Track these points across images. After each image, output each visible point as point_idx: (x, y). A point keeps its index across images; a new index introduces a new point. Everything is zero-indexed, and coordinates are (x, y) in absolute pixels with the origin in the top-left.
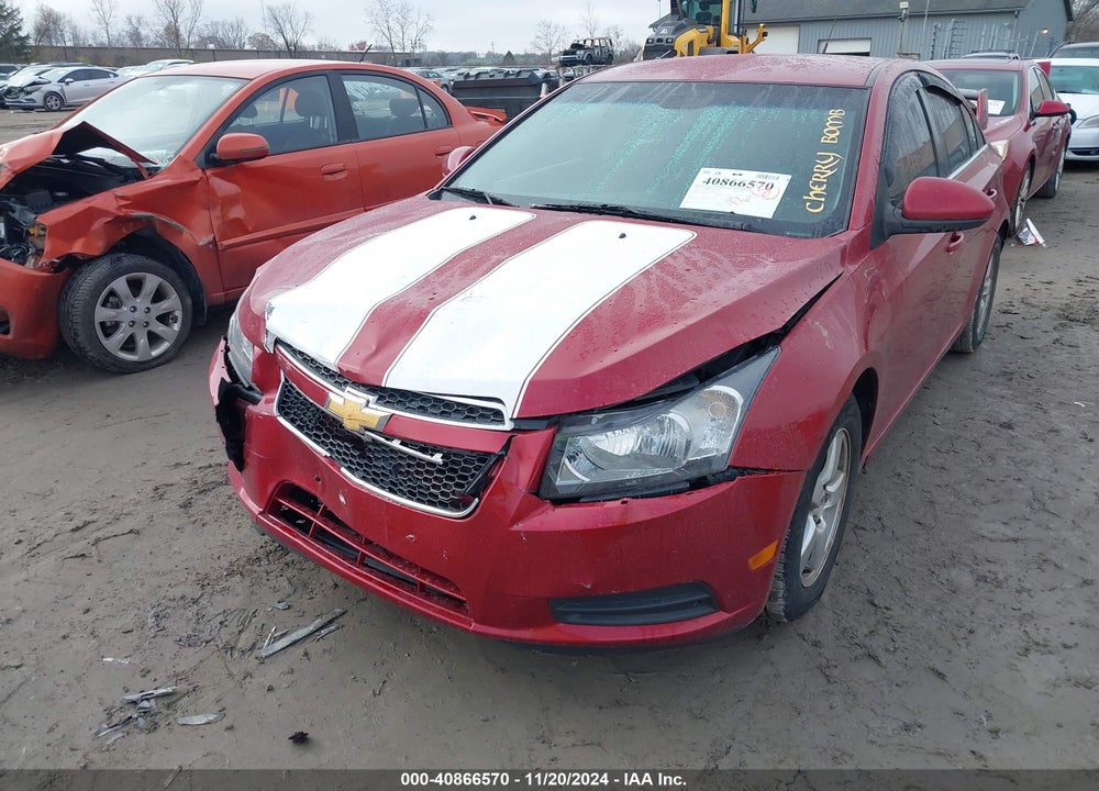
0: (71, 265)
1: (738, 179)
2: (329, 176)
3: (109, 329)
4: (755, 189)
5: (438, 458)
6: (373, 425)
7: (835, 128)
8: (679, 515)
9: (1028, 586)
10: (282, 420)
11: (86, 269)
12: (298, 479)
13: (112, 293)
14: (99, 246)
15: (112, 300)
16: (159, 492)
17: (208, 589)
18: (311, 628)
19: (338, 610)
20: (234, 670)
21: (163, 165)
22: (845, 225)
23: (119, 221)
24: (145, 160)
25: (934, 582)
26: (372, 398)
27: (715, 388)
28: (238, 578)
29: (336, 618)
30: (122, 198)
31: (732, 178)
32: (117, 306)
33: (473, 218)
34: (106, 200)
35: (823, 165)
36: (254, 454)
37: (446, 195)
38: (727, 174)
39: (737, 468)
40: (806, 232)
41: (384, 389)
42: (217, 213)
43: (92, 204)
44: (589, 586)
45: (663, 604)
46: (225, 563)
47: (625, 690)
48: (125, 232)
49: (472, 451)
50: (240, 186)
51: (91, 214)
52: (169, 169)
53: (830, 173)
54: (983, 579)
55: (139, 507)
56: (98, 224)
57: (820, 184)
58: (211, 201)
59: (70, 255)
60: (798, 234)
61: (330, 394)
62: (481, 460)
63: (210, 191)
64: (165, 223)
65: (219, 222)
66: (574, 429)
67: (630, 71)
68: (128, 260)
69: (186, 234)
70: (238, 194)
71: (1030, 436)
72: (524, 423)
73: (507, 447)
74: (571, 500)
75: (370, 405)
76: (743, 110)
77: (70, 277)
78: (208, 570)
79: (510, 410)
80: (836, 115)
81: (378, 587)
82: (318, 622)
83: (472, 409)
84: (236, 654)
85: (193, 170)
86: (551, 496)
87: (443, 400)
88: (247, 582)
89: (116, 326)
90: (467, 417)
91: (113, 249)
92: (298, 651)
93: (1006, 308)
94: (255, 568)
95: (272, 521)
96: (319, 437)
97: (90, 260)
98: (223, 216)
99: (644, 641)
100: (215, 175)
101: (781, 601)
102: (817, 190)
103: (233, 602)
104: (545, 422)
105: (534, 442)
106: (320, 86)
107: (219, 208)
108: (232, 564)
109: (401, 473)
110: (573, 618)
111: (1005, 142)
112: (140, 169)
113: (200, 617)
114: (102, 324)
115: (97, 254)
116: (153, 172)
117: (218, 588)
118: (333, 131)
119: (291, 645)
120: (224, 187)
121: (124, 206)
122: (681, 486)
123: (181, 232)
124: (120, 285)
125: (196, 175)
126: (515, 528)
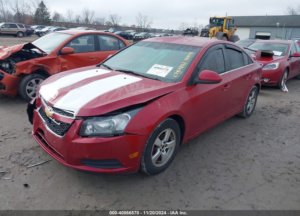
0: (22, 76)
1: (162, 67)
2: (91, 59)
3: (29, 91)
4: (164, 70)
5: (59, 124)
6: (51, 115)
7: (189, 57)
8: (108, 142)
9: (219, 175)
10: (39, 113)
11: (26, 77)
12: (41, 127)
13: (31, 83)
14: (29, 71)
15: (31, 84)
16: (25, 130)
17: (24, 152)
18: (42, 163)
19: (50, 160)
20: (20, 170)
21: (48, 54)
22: (180, 80)
23: (35, 66)
24: (44, 52)
25: (197, 171)
26: (52, 109)
27: (125, 114)
28: (32, 150)
29: (49, 161)
30: (36, 61)
31: (160, 67)
32: (32, 86)
33: (97, 71)
34: (32, 61)
35: (182, 65)
36: (34, 121)
37: (101, 66)
38: (159, 66)
39: (126, 133)
40: (171, 81)
41: (55, 108)
42: (60, 66)
43: (30, 62)
44: (88, 157)
45: (108, 163)
46: (31, 147)
47: (105, 185)
48: (37, 69)
49: (67, 123)
50: (67, 60)
51: (28, 64)
52: (49, 55)
53: (183, 67)
54: (209, 172)
55: (19, 132)
56: (30, 66)
57: (179, 70)
58: (59, 63)
59: (22, 73)
60: (169, 82)
61: (46, 108)
62: (68, 125)
63: (59, 60)
64: (47, 67)
65: (60, 68)
66: (88, 120)
67: (152, 39)
68: (36, 75)
69: (52, 70)
70: (66, 62)
71: (247, 140)
72: (78, 117)
73: (73, 123)
74: (87, 136)
75: (51, 111)
76: (170, 51)
77: (22, 78)
78: (27, 148)
79: (75, 114)
80: (191, 53)
81: (50, 154)
82: (44, 162)
83: (69, 114)
84: (23, 166)
85: (55, 55)
86: (81, 135)
87: (64, 111)
88: (34, 151)
89: (31, 91)
90: (67, 115)
91: (33, 73)
92: (36, 167)
93: (264, 107)
94: (37, 148)
95: (35, 137)
96: (44, 117)
97: (27, 75)
98: (61, 67)
99: (103, 172)
100: (60, 57)
101: (145, 168)
102: (178, 71)
103: (28, 155)
104: (82, 118)
105: (78, 122)
106: (92, 37)
107: (61, 65)
108: (33, 147)
109: (55, 127)
110: (87, 165)
111: (279, 63)
112: (43, 54)
113: (19, 157)
114: (28, 90)
115: (29, 73)
116: (46, 55)
117: (26, 152)
118: (94, 48)
119: (35, 166)
120: (63, 60)
121: (37, 63)
122: (112, 136)
123: (50, 70)
124: (33, 81)
125: (56, 57)
126: (72, 141)
